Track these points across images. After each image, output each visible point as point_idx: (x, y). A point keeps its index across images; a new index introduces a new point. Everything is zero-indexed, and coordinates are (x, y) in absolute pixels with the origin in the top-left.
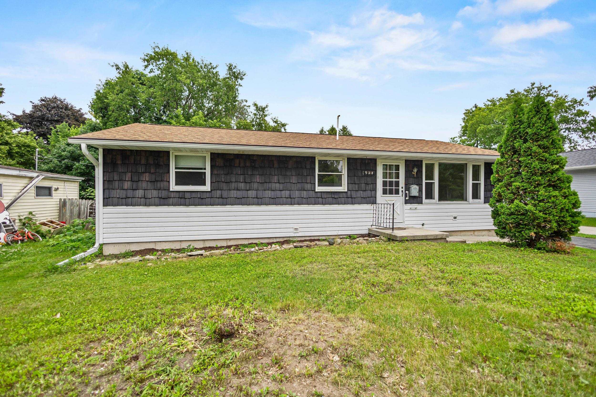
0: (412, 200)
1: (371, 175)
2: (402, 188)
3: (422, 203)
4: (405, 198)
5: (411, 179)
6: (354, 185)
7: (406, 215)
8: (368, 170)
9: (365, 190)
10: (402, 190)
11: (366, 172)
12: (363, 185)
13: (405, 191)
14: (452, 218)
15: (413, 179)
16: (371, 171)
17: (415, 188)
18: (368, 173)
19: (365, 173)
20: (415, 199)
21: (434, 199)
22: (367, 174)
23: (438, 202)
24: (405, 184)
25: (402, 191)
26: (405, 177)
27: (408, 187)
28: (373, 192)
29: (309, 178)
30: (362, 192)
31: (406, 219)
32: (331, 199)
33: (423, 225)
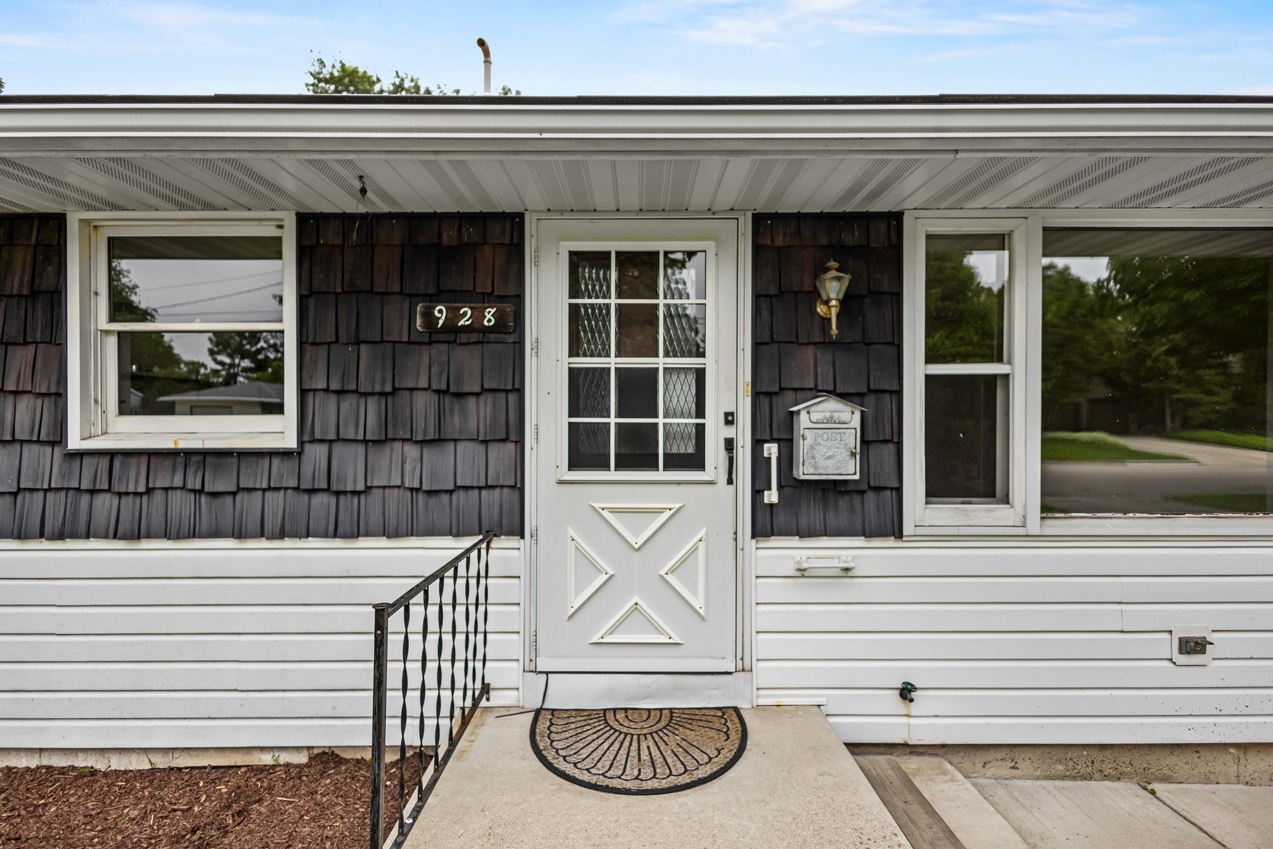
0: (812, 514)
1: (476, 328)
2: (730, 419)
3: (898, 533)
4: (757, 493)
5: (809, 353)
6: (348, 404)
7: (762, 616)
8: (454, 298)
9: (438, 441)
10: (730, 432)
11: (441, 313)
12: (423, 403)
13: (757, 443)
14: (1168, 646)
15: (824, 357)
16: (482, 299)
17: (832, 424)
18: (454, 314)
19: (428, 316)
20: (843, 502)
21: (1006, 500)
22: (451, 328)
23: (1034, 525)
24: (756, 395)
25: (730, 445)
26: (757, 345)
27: (779, 415)
28: (501, 453)
29: (21, 357)
30: (412, 451)
31: (762, 645)
32: (181, 504)
33: (906, 692)
